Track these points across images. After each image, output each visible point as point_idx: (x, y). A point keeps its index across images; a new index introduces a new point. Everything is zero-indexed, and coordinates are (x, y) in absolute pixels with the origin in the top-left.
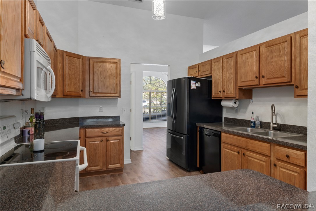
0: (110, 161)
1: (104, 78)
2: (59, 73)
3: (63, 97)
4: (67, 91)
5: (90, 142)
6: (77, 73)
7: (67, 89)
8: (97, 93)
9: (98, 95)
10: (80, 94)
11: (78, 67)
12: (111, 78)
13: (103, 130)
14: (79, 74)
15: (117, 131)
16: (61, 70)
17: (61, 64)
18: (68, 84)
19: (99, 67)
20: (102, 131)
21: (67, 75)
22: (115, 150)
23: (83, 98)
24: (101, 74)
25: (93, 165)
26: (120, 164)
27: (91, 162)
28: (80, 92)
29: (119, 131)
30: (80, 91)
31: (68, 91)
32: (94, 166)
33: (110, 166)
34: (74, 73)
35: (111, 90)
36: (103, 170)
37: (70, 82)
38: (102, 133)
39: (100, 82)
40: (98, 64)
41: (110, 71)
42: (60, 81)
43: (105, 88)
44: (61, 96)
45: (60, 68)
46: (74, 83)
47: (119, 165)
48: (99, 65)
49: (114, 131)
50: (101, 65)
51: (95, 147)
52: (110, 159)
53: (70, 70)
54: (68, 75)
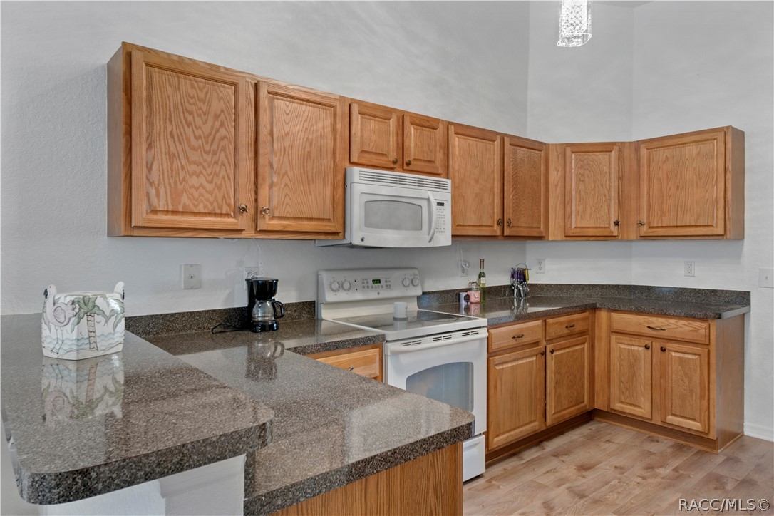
0: (672, 407)
1: (678, 187)
2: (556, 190)
3: (564, 238)
4: (573, 226)
5: (621, 343)
6: (602, 185)
7: (574, 222)
8: (658, 227)
9: (661, 232)
10: (612, 232)
11: (606, 169)
12: (697, 185)
13: (652, 322)
14: (610, 186)
15: (692, 331)
16: (560, 184)
17: (559, 174)
18: (578, 212)
19: (665, 162)
20: (648, 323)
21: (574, 193)
22: (686, 380)
23: (622, 240)
24: (667, 177)
25: (628, 401)
26: (701, 423)
27: (623, 392)
28: (613, 227)
29: (697, 330)
30: (612, 224)
31: (576, 227)
32: (631, 405)
33: (670, 419)
34: (593, 186)
35: (698, 218)
36: (652, 422)
37: (581, 206)
38: (649, 327)
39: (665, 198)
40: (661, 155)
41: (694, 165)
42: (558, 207)
43: (679, 213)
44: (560, 236)
45: (558, 182)
46: (593, 209)
47: (699, 424)
48: (665, 155)
49: (681, 327)
50: (669, 156)
51: (631, 358)
52: (672, 400)
53: (583, 181)
54: (576, 192)
